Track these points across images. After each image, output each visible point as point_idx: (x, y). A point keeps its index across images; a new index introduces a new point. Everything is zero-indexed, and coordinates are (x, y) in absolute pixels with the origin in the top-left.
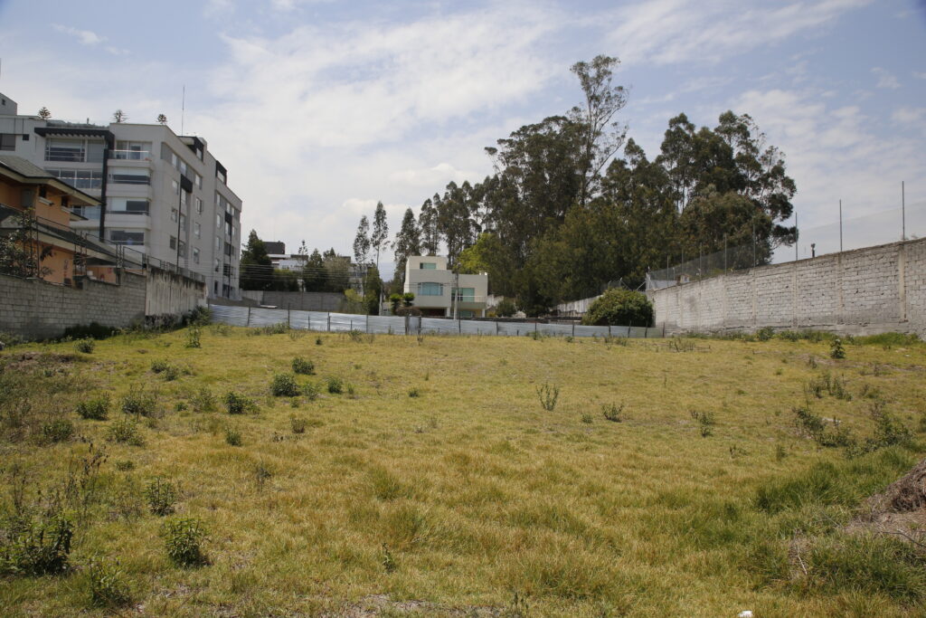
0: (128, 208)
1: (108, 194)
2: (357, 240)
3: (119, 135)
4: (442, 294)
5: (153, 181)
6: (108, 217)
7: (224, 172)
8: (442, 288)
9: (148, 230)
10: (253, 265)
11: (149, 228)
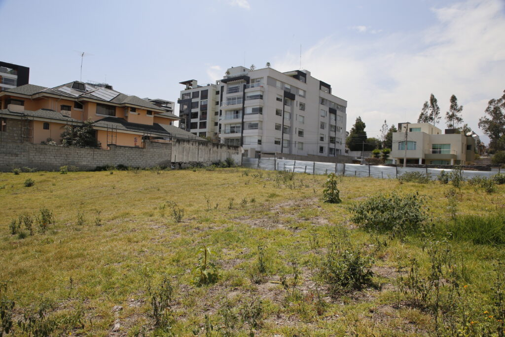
0: (252, 112)
1: (245, 106)
2: (421, 117)
3: (252, 76)
4: (415, 149)
5: (264, 97)
6: (245, 116)
7: (328, 86)
8: (415, 145)
9: (262, 122)
10: (356, 135)
11: (262, 120)
